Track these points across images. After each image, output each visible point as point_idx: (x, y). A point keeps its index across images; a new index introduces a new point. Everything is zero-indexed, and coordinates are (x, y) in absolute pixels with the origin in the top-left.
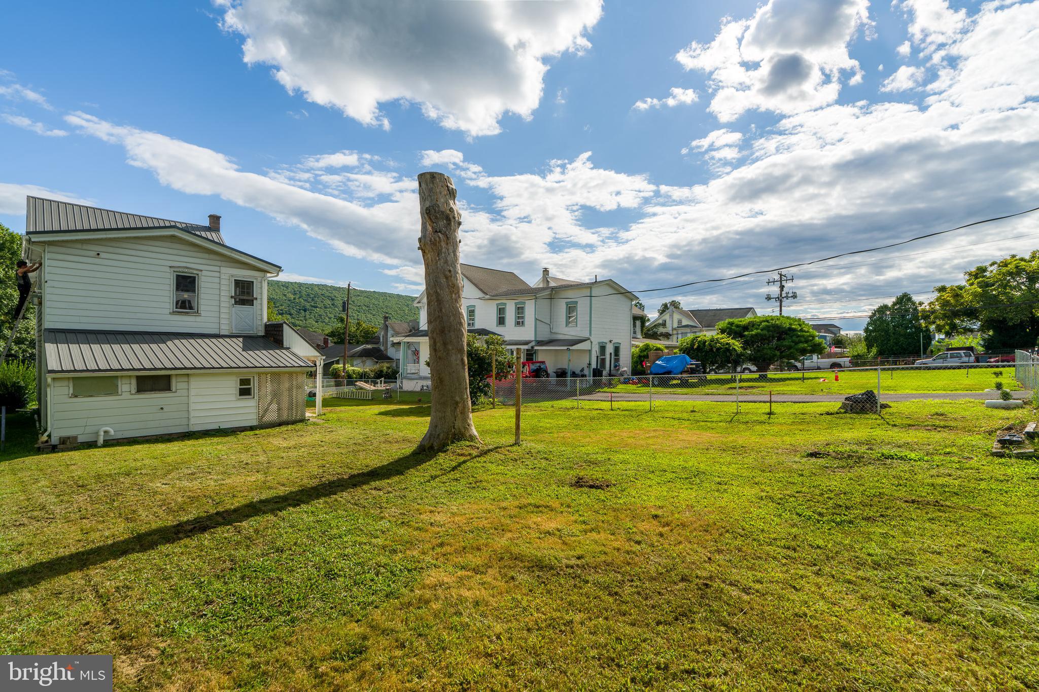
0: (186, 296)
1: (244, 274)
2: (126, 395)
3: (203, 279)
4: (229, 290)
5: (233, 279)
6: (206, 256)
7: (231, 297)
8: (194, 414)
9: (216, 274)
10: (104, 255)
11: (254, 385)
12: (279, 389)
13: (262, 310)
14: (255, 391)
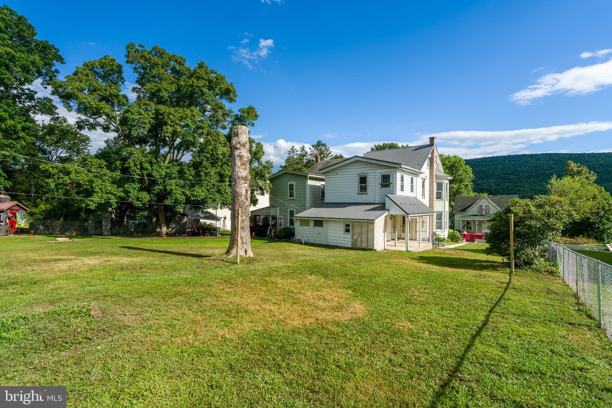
0: (363, 185)
1: (385, 171)
2: (311, 227)
3: (369, 177)
4: (379, 180)
5: (381, 175)
6: (370, 166)
7: (380, 184)
8: (329, 237)
9: (374, 174)
10: (338, 174)
11: (351, 228)
12: (361, 231)
13: (394, 189)
14: (351, 231)
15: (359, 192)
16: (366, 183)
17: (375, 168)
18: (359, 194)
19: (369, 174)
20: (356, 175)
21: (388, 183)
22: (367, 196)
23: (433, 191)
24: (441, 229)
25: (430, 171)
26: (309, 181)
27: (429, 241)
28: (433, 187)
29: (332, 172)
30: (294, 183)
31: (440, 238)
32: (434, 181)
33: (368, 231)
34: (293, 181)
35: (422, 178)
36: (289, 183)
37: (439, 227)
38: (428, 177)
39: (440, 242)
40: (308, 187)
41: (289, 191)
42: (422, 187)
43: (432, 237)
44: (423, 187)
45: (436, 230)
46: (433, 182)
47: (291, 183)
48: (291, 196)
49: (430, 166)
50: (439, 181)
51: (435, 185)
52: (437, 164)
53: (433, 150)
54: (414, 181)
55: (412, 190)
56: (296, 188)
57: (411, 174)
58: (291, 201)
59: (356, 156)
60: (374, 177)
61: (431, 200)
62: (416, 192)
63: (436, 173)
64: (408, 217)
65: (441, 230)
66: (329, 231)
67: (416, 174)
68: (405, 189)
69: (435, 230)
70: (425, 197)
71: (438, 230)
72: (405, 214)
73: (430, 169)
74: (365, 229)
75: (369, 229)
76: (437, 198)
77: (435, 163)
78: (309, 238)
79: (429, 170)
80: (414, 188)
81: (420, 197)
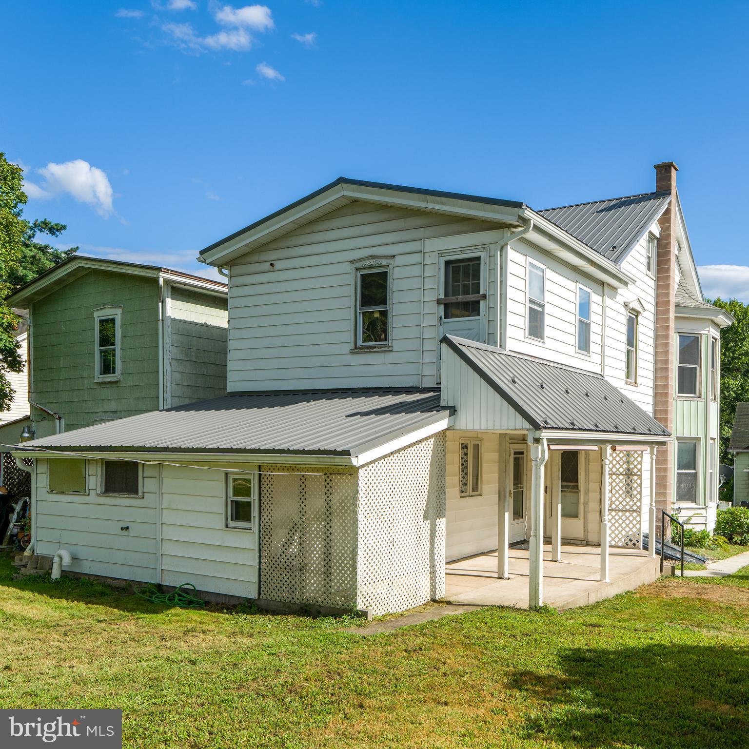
0: (376, 310)
1: (461, 245)
2: (92, 496)
3: (397, 274)
4: (435, 285)
5: (442, 261)
6: (400, 223)
7: (439, 302)
8: (168, 549)
9: (416, 258)
10: (278, 265)
11: (254, 498)
12: (302, 513)
13: (494, 321)
14: (255, 513)
15: (360, 343)
16: (384, 302)
17: (420, 233)
18: (357, 350)
19: (399, 260)
20: (349, 268)
21: (471, 297)
22: (389, 358)
23: (667, 361)
24: (694, 500)
25: (658, 287)
26: (169, 302)
27: (646, 548)
28: (667, 345)
29: (255, 258)
30: (117, 313)
31: (691, 534)
32: (672, 324)
33: (328, 514)
34: (112, 305)
35: (626, 305)
36: (98, 315)
37: (688, 493)
38: (650, 307)
39: (687, 550)
40: (168, 330)
41: (97, 348)
42: (624, 338)
43: (662, 530)
44: (631, 340)
45: (676, 506)
46: (667, 328)
47: (107, 313)
48: (107, 367)
49: (659, 271)
50: (689, 328)
51: (675, 343)
52: (682, 272)
53: (668, 212)
54: (595, 308)
55: (584, 345)
56: (124, 337)
57: (579, 278)
58: (106, 392)
59: (341, 180)
60: (416, 270)
61: (660, 394)
62: (602, 356)
63: (679, 300)
64: (537, 440)
65: (693, 505)
66: (168, 517)
67: (602, 284)
68: (548, 331)
69: (673, 504)
70: (639, 380)
71: (684, 505)
72: (527, 425)
73: (658, 280)
74: (316, 503)
75: (335, 499)
76: (681, 390)
77: (674, 266)
78: (82, 553)
79: (652, 284)
80: (594, 338)
81: (616, 377)
